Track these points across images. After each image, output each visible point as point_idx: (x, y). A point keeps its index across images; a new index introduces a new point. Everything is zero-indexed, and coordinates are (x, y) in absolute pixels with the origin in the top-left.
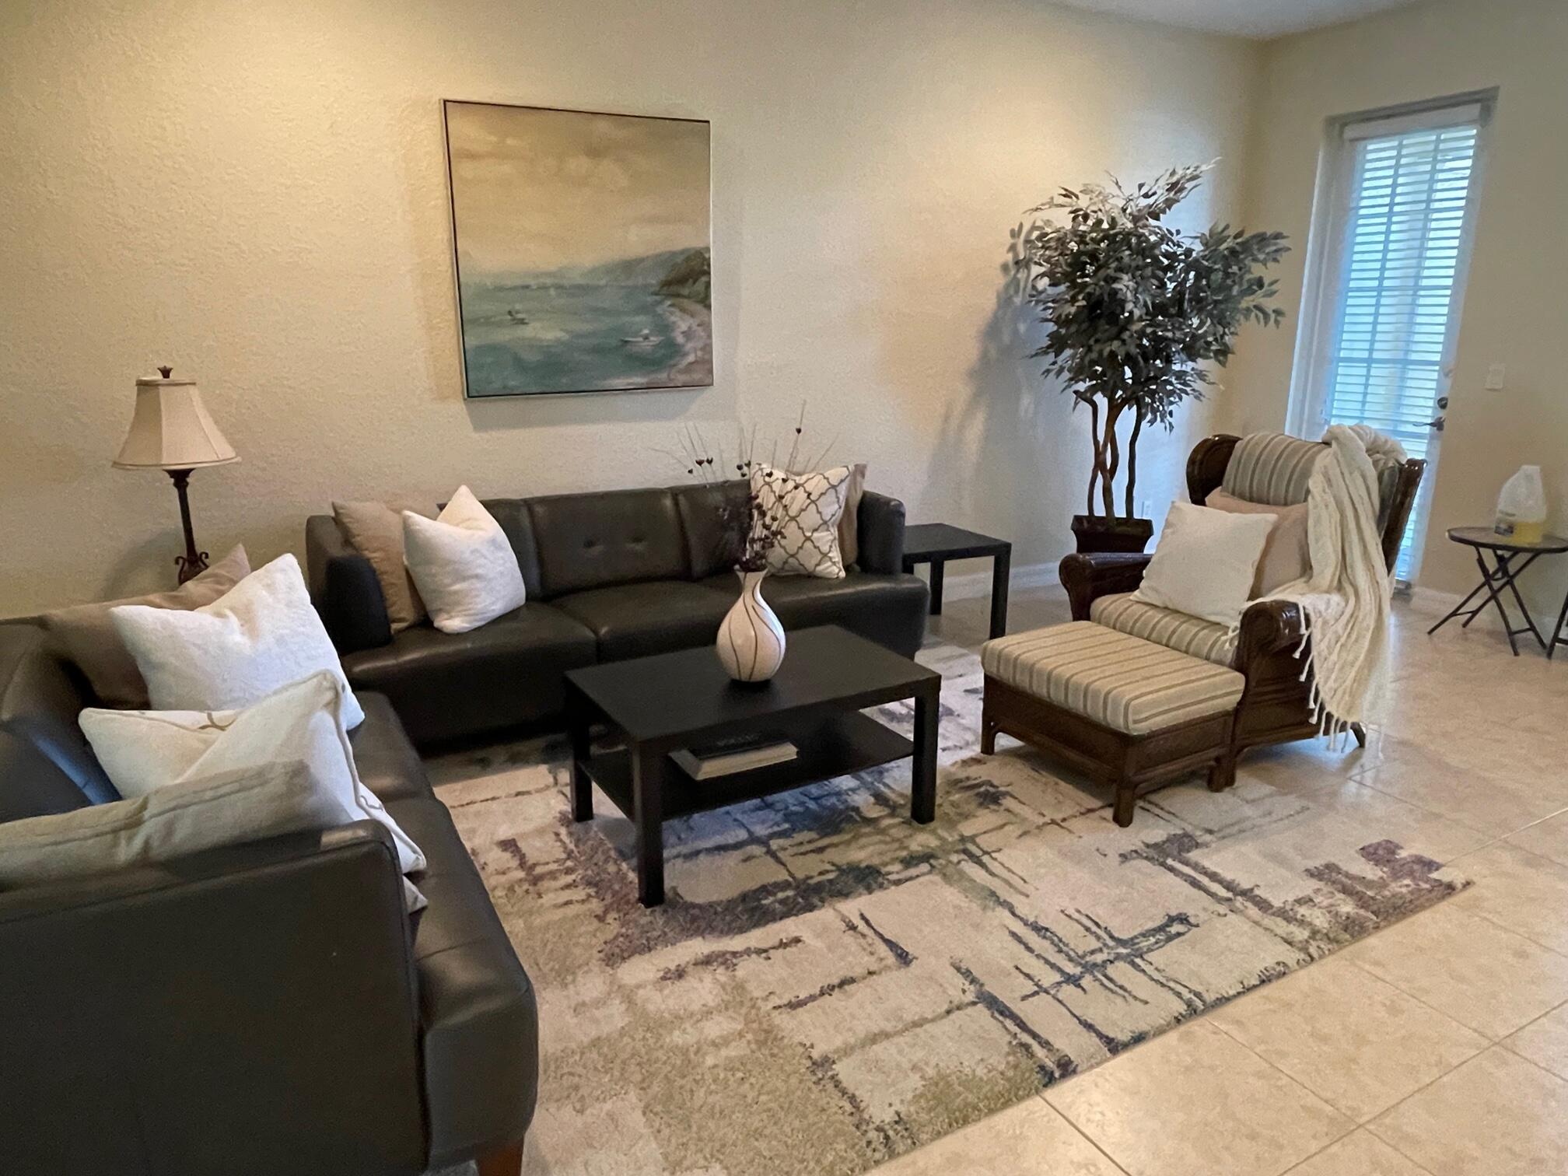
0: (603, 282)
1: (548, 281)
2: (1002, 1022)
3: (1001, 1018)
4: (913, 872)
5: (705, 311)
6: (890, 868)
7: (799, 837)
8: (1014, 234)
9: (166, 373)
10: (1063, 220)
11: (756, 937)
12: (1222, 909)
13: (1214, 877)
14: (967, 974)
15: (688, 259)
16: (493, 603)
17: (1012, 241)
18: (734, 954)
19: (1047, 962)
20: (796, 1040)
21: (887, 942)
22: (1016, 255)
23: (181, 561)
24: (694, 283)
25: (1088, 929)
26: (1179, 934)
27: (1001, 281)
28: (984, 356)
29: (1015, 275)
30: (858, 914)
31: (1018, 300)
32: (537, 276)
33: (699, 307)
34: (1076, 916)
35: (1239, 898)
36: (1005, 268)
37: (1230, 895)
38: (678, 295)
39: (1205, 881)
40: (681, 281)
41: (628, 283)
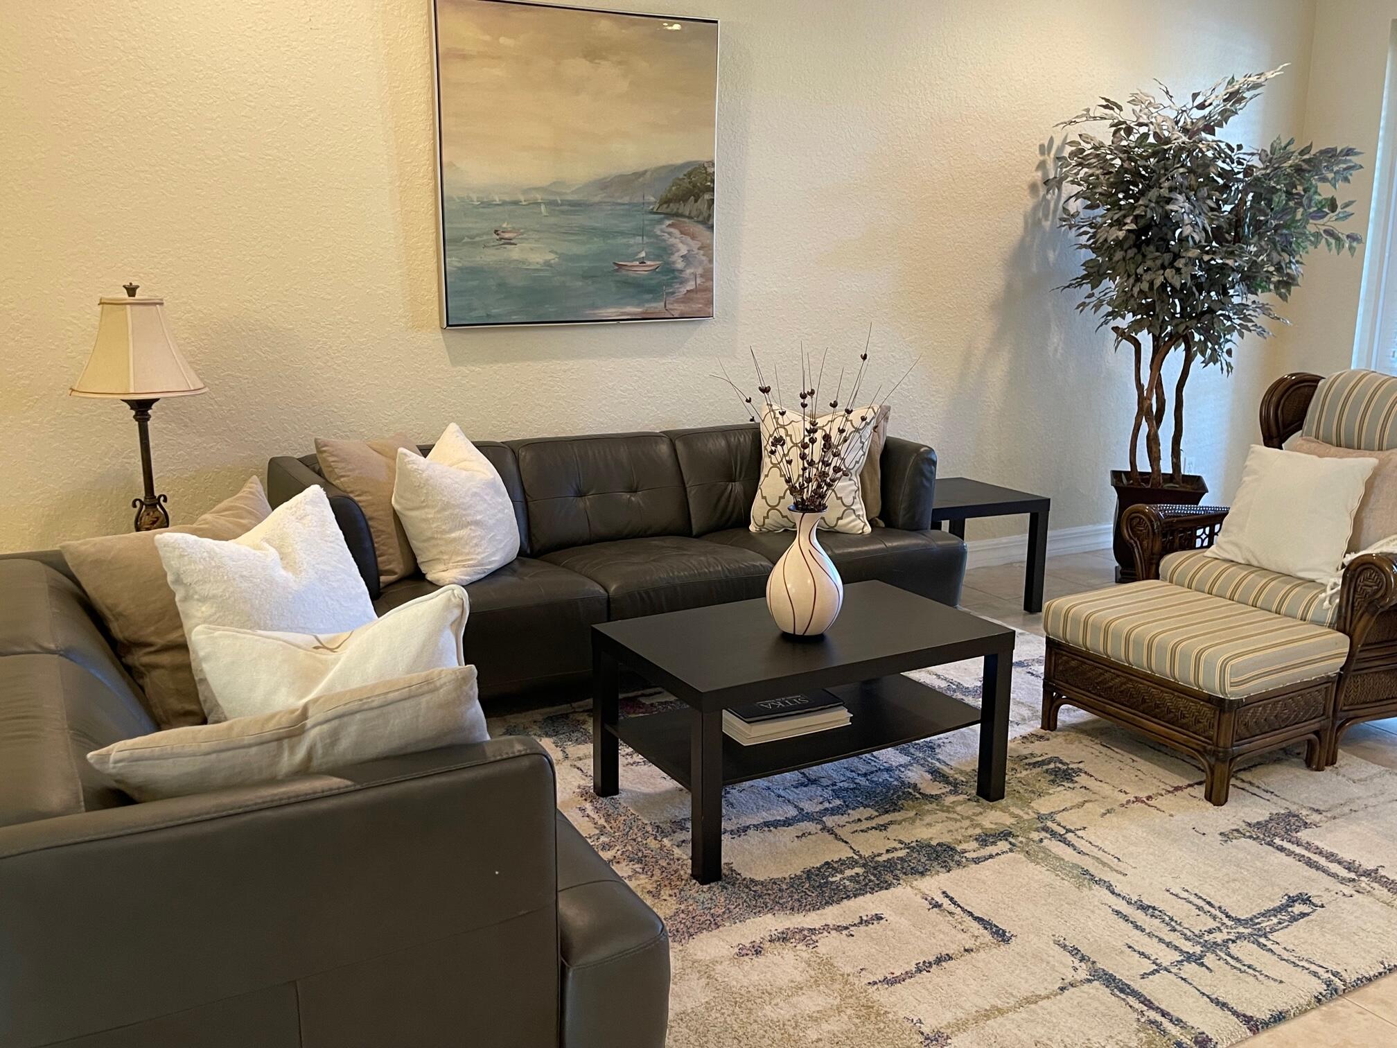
0: (597, 199)
1: (539, 197)
2: (1124, 1000)
3: (1123, 996)
4: (991, 850)
5: (708, 233)
6: (964, 846)
7: (855, 814)
8: (1043, 150)
9: (131, 291)
10: (1103, 134)
11: (831, 914)
12: (1348, 890)
13: (1331, 857)
14: (1075, 951)
15: (689, 175)
16: (493, 554)
17: (1041, 158)
18: (812, 931)
19: (1161, 940)
20: (901, 1014)
21: (979, 920)
22: (1045, 173)
23: (138, 503)
24: (696, 201)
25: (1199, 908)
26: (1303, 915)
27: (1029, 202)
28: (1009, 287)
29: (1044, 196)
30: (939, 892)
31: (1047, 224)
32: (525, 192)
33: (699, 229)
34: (1185, 895)
35: (1363, 878)
36: (1033, 187)
37: (1353, 875)
38: (677, 215)
39: (1322, 861)
40: (683, 198)
41: (626, 200)
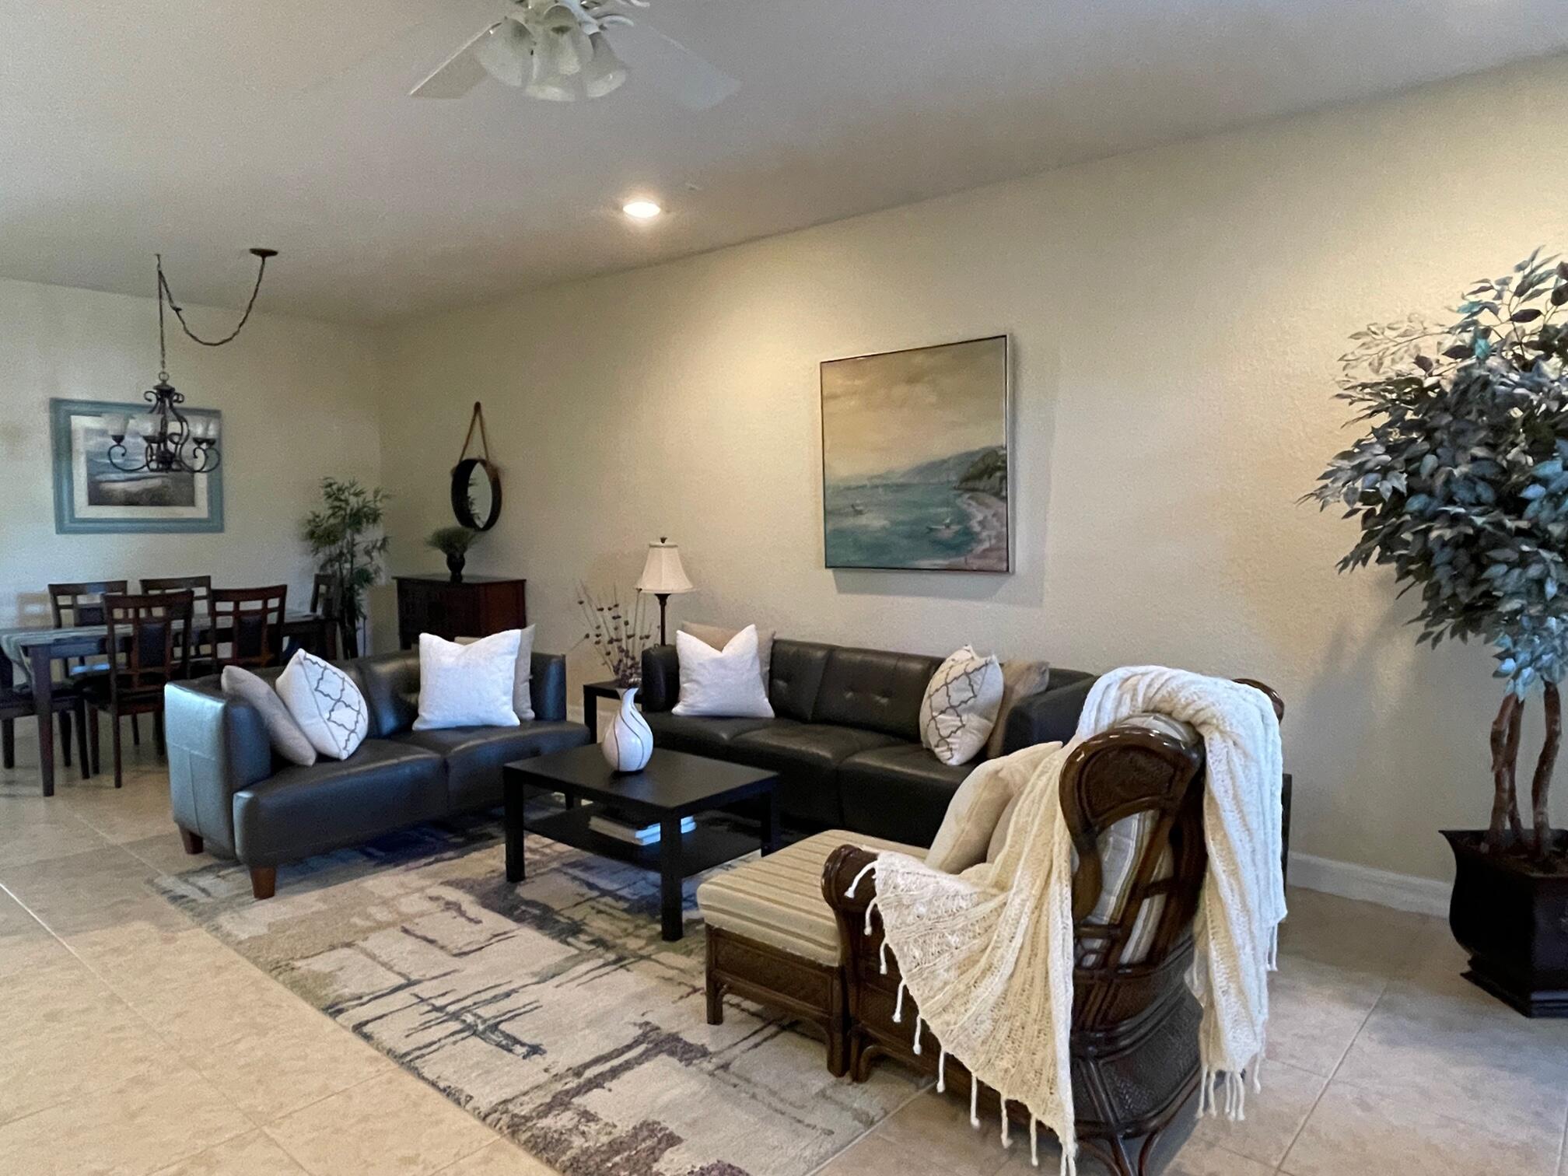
0: (915, 482)
1: (877, 482)
9: (663, 540)
12: (559, 1071)
13: (622, 1067)
15: (983, 459)
18: (458, 909)
24: (990, 477)
32: (871, 478)
37: (589, 1076)
38: (973, 490)
39: (612, 1063)
40: (979, 476)
41: (934, 481)
